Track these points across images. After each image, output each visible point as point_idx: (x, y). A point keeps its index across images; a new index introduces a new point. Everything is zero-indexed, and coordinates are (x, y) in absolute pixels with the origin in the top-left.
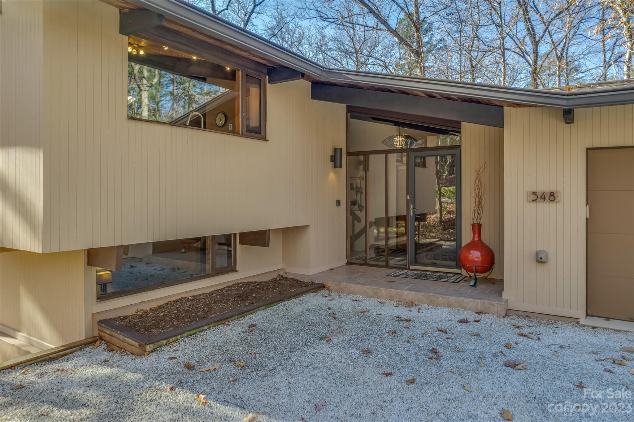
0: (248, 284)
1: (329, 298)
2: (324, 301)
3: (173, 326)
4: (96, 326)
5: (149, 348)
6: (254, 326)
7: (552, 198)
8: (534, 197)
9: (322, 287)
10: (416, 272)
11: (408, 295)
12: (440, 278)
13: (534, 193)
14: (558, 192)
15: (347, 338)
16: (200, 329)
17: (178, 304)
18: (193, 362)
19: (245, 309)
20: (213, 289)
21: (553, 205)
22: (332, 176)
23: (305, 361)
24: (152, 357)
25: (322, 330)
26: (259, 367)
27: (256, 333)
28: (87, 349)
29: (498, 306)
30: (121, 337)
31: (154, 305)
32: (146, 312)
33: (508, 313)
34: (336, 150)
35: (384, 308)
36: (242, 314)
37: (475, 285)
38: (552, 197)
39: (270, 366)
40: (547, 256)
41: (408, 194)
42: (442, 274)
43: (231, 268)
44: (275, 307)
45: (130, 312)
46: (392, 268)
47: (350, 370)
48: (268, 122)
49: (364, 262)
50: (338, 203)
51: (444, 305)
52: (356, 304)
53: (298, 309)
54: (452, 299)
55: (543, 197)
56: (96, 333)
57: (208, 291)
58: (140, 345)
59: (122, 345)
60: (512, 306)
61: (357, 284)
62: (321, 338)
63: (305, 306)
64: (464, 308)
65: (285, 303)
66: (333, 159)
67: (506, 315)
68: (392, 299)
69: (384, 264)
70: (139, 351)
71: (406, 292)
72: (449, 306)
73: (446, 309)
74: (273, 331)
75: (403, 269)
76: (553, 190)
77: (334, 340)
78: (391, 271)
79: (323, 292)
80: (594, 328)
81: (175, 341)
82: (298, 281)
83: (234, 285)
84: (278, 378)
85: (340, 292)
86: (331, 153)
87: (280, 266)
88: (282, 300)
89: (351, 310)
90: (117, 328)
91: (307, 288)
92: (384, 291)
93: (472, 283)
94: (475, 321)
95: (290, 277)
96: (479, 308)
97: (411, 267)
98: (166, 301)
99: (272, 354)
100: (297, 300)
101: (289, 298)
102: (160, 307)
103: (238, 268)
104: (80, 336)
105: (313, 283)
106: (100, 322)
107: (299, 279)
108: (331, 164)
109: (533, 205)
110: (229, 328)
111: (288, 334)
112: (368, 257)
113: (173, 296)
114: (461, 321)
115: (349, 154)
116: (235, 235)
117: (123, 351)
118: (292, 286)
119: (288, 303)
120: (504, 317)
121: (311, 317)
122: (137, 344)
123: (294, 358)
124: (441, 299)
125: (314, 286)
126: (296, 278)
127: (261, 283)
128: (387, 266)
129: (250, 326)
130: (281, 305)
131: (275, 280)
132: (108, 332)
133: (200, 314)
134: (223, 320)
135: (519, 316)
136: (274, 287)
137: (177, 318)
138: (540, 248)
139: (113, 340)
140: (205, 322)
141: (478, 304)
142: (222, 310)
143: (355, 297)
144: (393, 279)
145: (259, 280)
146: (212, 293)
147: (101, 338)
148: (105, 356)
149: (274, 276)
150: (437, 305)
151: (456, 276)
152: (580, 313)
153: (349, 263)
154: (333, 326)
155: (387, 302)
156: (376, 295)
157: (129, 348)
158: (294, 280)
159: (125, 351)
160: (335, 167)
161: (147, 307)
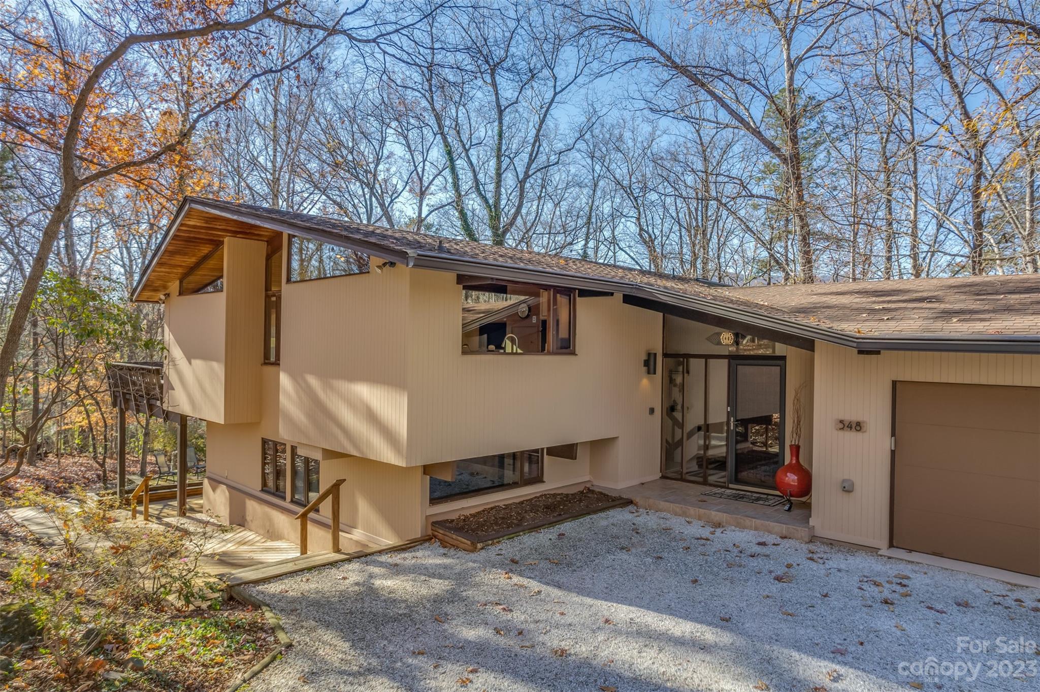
0: (555, 495)
1: (636, 514)
2: (630, 516)
3: (495, 530)
4: (430, 527)
5: (479, 546)
6: (563, 535)
7: (858, 428)
8: (841, 426)
9: (630, 502)
10: (734, 492)
11: (716, 516)
12: (758, 499)
13: (841, 422)
14: (864, 422)
15: (645, 549)
16: (517, 534)
17: (494, 512)
18: (517, 558)
19: (555, 520)
20: (522, 499)
21: (859, 434)
22: (645, 382)
23: (606, 563)
24: (483, 553)
25: (624, 542)
26: (569, 565)
27: (566, 541)
28: (427, 544)
29: (803, 532)
30: (454, 536)
31: (473, 511)
32: (466, 517)
33: (813, 539)
34: (649, 354)
35: (689, 527)
36: (552, 524)
37: (789, 510)
38: (858, 426)
39: (578, 564)
40: (853, 484)
41: (728, 405)
42: (762, 496)
43: (539, 479)
44: (581, 520)
45: (454, 516)
46: (711, 485)
47: (642, 573)
48: (577, 336)
49: (679, 477)
50: (652, 411)
51: (750, 528)
52: (662, 521)
53: (604, 523)
54: (759, 522)
55: (850, 427)
56: (430, 532)
57: (517, 501)
58: (472, 543)
59: (455, 543)
60: (819, 532)
61: (666, 501)
62: (622, 548)
63: (611, 520)
64: (770, 532)
65: (591, 516)
66: (647, 363)
67: (811, 541)
68: (700, 519)
69: (701, 480)
70: (471, 548)
71: (713, 513)
72: (756, 529)
73: (752, 532)
74: (580, 540)
75: (722, 487)
76: (860, 419)
77: (634, 550)
78: (707, 489)
79: (631, 508)
80: (890, 558)
81: (498, 542)
82: (605, 495)
83: (541, 496)
84: (584, 573)
85: (648, 508)
86: (644, 357)
87: (587, 478)
88: (589, 514)
89: (655, 527)
90: (450, 529)
91: (614, 503)
92: (692, 511)
93: (786, 508)
94: (774, 544)
95: (597, 490)
96: (784, 533)
97: (731, 486)
98: (481, 509)
99: (579, 557)
100: (602, 515)
101: (595, 512)
102: (478, 513)
103: (545, 479)
104: (418, 534)
105: (621, 498)
106: (434, 524)
107: (606, 493)
108: (645, 369)
109: (841, 433)
110: (541, 535)
111: (593, 543)
112: (685, 471)
113: (488, 503)
114: (760, 544)
115: (665, 355)
116: (543, 449)
117: (456, 547)
118: (598, 500)
119: (594, 516)
120: (807, 543)
121: (615, 530)
122: (469, 542)
123: (597, 561)
124: (748, 522)
125: (621, 502)
126: (603, 492)
127: (567, 495)
128: (705, 483)
129: (560, 535)
130: (587, 518)
131: (582, 492)
132: (441, 531)
133: (515, 521)
134: (535, 528)
135: (823, 543)
136: (580, 501)
137: (496, 524)
138: (846, 477)
139: (447, 538)
140: (521, 528)
141: (783, 528)
142: (533, 519)
143: (663, 514)
144: (705, 498)
145: (565, 491)
146: (522, 503)
147: (435, 537)
148: (442, 551)
149: (581, 488)
150: (742, 527)
151: (777, 498)
152: (882, 542)
153: (663, 477)
154: (634, 540)
155: (695, 522)
156: (684, 514)
157: (462, 545)
158: (601, 493)
159: (458, 547)
160: (649, 373)
161: (467, 513)
